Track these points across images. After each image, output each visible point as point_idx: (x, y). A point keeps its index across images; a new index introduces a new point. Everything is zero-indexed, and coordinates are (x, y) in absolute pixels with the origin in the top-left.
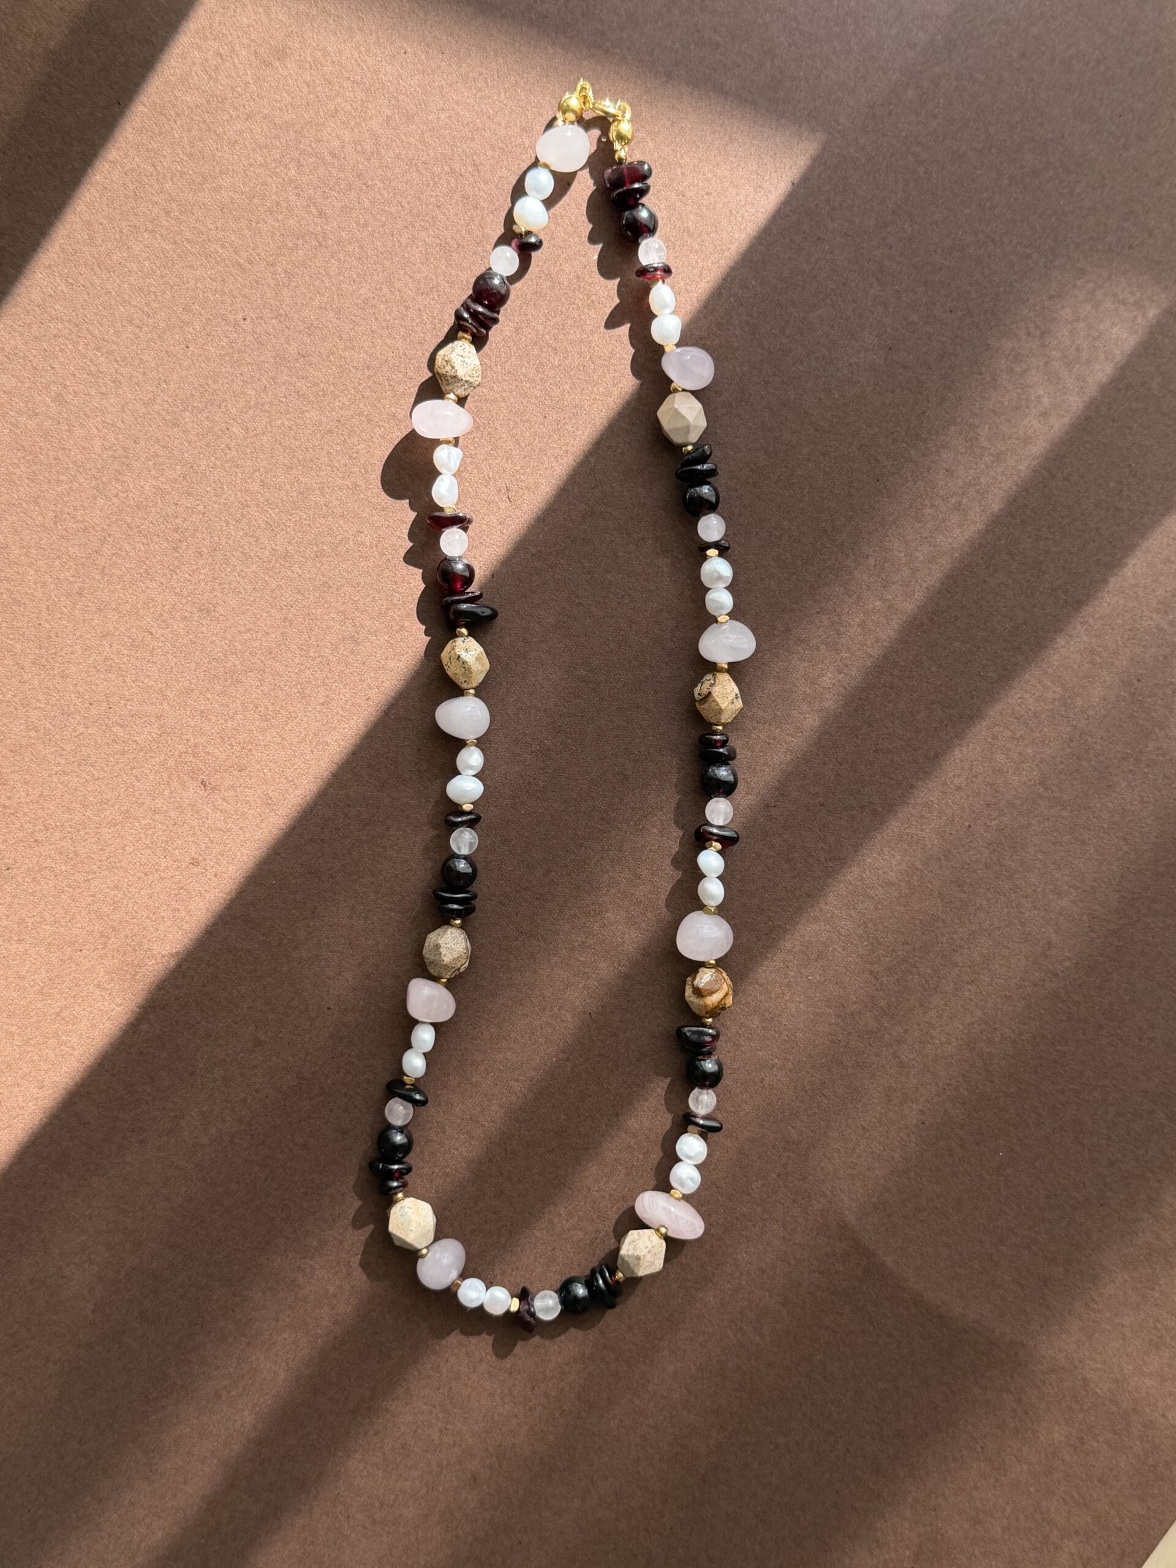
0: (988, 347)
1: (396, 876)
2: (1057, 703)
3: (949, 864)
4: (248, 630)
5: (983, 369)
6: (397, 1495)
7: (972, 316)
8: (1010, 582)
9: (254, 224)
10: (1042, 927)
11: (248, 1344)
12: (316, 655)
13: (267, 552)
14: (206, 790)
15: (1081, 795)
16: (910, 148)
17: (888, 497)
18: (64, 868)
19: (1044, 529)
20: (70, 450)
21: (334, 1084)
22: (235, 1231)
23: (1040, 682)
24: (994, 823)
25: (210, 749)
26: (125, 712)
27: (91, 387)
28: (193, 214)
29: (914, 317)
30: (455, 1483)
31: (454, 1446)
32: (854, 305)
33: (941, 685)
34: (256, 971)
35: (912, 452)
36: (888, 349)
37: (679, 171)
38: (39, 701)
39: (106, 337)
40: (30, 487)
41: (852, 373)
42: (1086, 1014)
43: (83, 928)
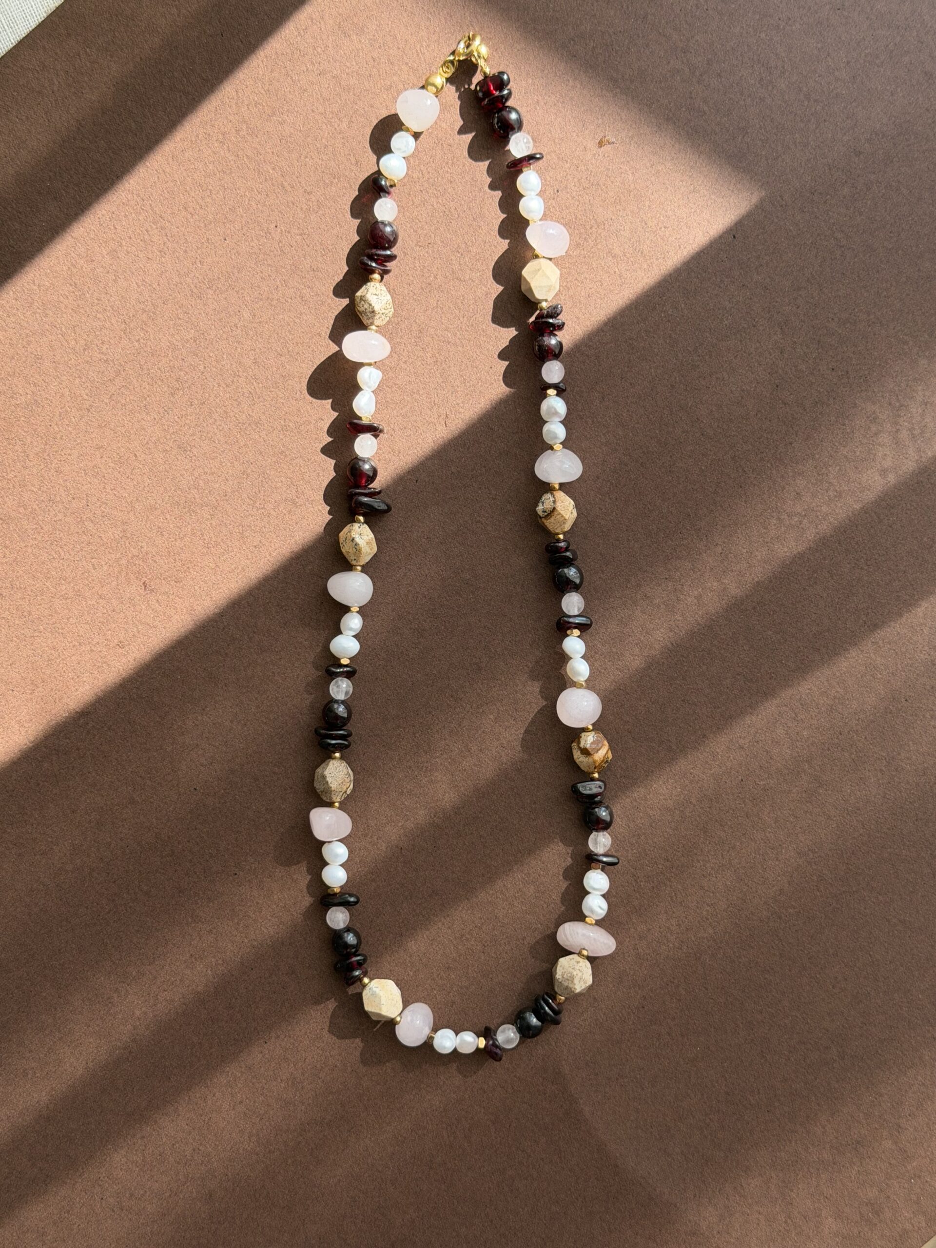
0: (855, 406)
1: (277, 698)
2: (837, 701)
3: (718, 805)
4: (212, 474)
5: (847, 422)
6: (146, 1192)
7: (848, 378)
8: (825, 595)
9: (303, 158)
10: (779, 876)
11: (61, 1039)
12: (262, 506)
13: (244, 416)
14: (145, 589)
15: (838, 779)
16: (834, 233)
17: (746, 502)
18: (17, 622)
19: (862, 560)
20: (111, 296)
21: (184, 850)
22: (74, 946)
23: (827, 681)
24: (762, 783)
25: (157, 558)
26: (99, 512)
27: (141, 251)
28: (257, 136)
29: (803, 367)
30: (195, 1194)
31: (201, 1164)
32: (758, 345)
33: (748, 662)
34: (145, 744)
35: (774, 472)
36: (775, 386)
37: (647, 203)
38: (33, 485)
39: (163, 215)
40: (72, 316)
41: (742, 398)
42: (796, 955)
43: (19, 673)
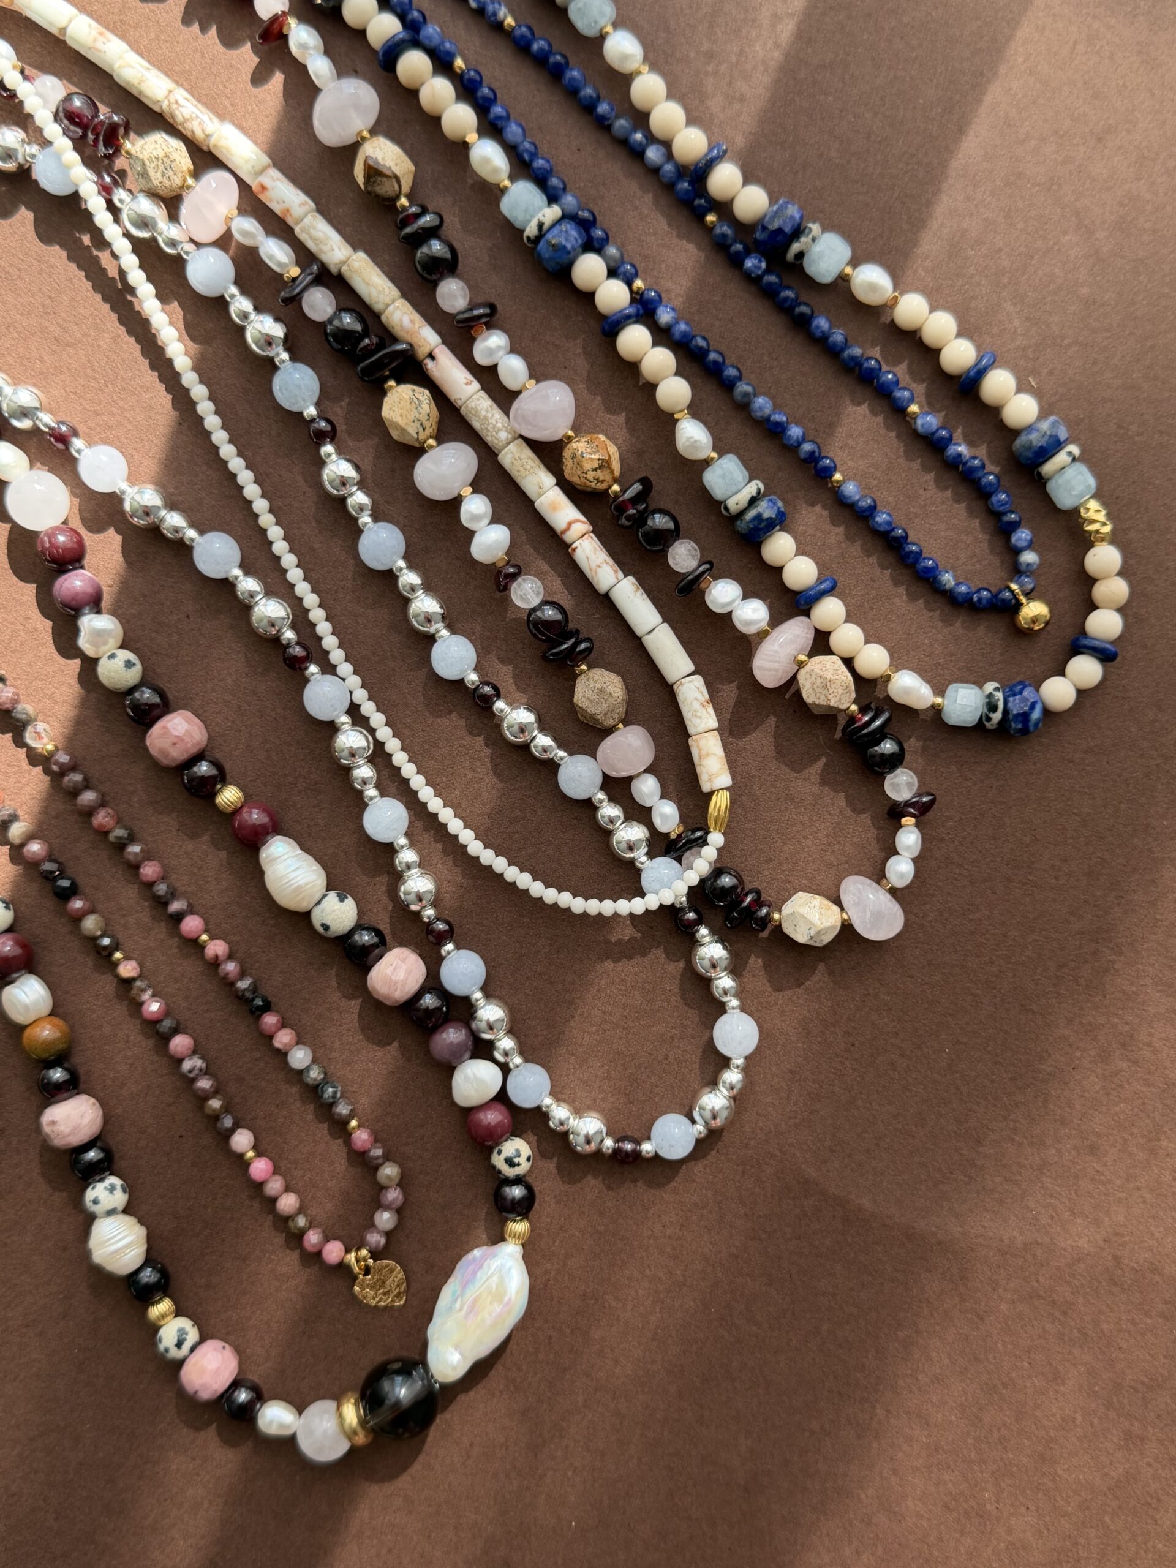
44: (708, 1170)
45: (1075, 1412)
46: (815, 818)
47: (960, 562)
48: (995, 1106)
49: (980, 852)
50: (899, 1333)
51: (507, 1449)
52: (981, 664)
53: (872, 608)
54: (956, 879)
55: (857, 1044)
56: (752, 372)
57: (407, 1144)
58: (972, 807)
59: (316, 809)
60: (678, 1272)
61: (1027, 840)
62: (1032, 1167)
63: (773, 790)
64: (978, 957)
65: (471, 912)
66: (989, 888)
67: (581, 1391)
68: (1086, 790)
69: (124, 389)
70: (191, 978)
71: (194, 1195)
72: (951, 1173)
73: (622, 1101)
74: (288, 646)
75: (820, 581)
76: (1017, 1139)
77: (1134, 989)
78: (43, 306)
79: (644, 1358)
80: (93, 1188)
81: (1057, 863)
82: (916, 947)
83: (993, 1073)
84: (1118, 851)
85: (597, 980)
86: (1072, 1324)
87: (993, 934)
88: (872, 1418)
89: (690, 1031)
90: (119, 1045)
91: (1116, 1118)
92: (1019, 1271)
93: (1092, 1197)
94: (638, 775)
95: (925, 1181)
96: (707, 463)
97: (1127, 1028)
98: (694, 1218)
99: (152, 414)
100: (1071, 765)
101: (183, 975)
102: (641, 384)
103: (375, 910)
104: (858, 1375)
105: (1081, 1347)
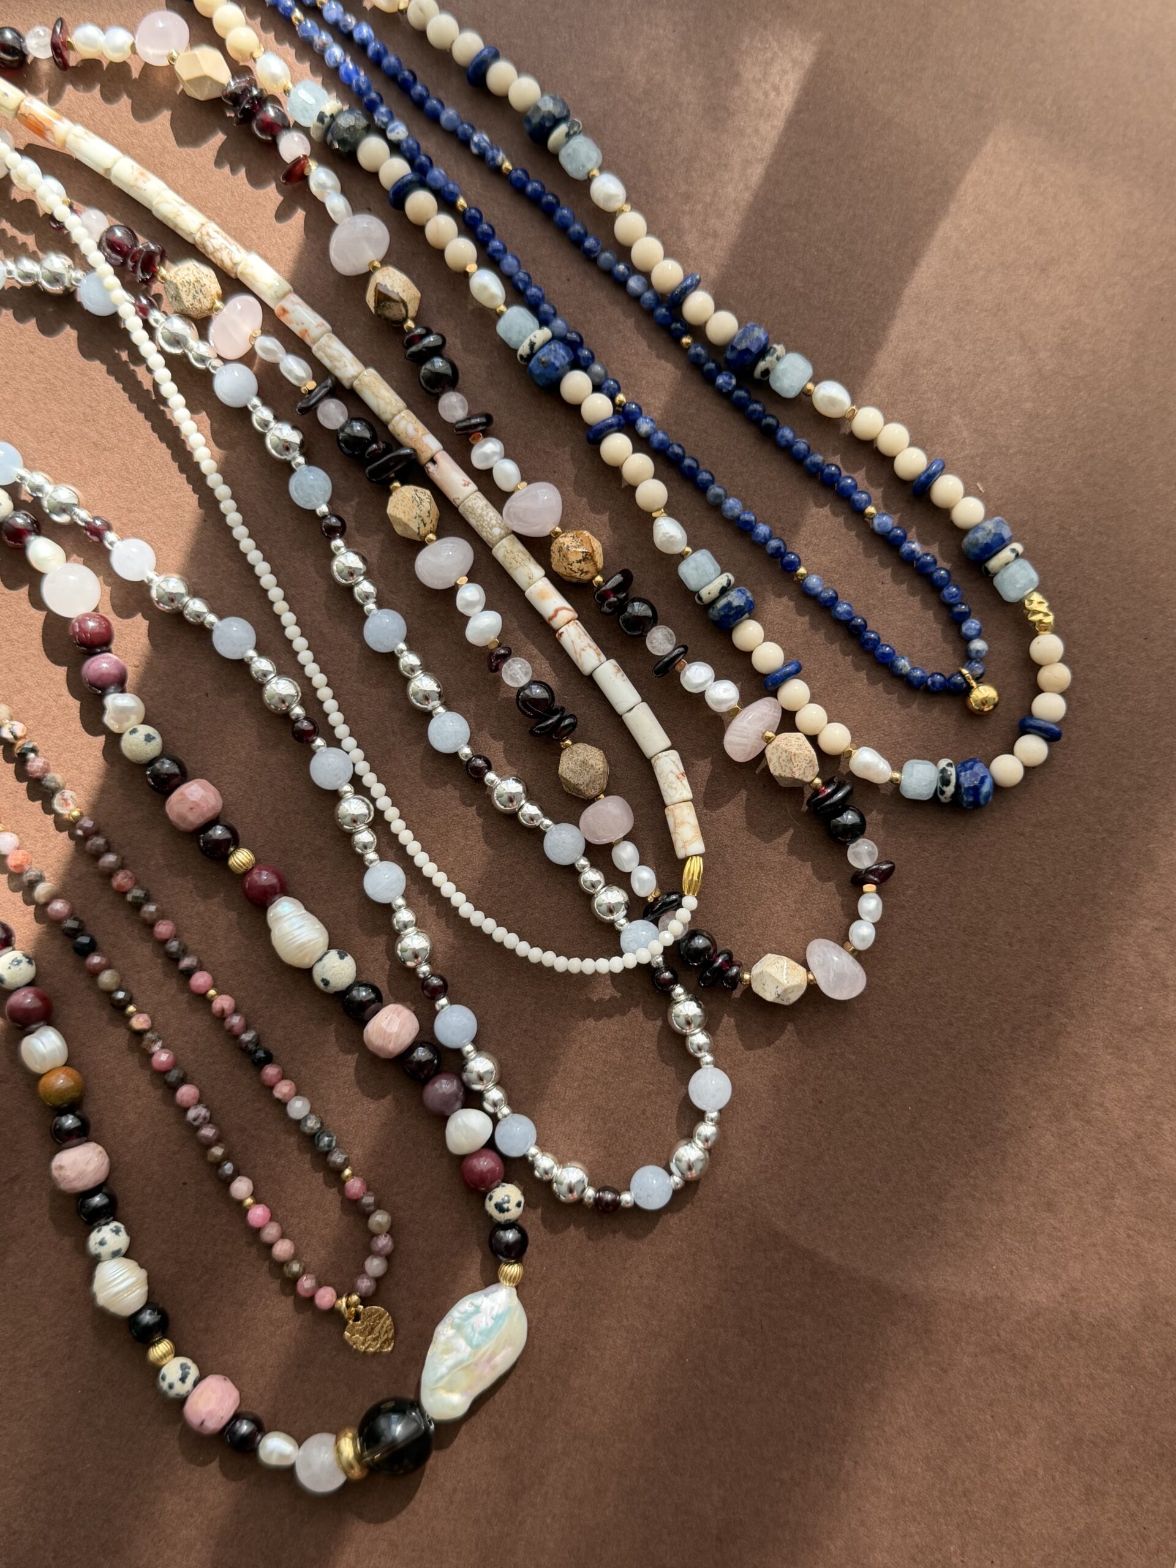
44: (683, 1222)
45: (1037, 1466)
46: (784, 885)
47: (916, 649)
48: (956, 1163)
49: (938, 918)
50: (866, 1385)
51: (489, 1494)
52: (937, 743)
53: (835, 692)
54: (916, 944)
55: (824, 1101)
56: (724, 477)
57: (397, 1194)
58: (931, 876)
59: (320, 873)
60: (654, 1322)
61: (982, 908)
62: (991, 1223)
63: (745, 858)
64: (937, 1018)
65: (462, 971)
66: (948, 954)
67: (560, 1439)
68: (1037, 862)
69: (155, 489)
70: (198, 1032)
71: (195, 1241)
72: (915, 1228)
73: (601, 1154)
74: (297, 720)
75: (786, 664)
76: (978, 1195)
77: (1085, 1051)
78: (84, 414)
79: (621, 1406)
80: (99, 1231)
81: (1011, 931)
82: (880, 1009)
83: (953, 1131)
84: (1067, 919)
85: (579, 1037)
86: (1033, 1378)
87: (951, 997)
88: (840, 1470)
89: (667, 1087)
90: (129, 1095)
91: (1071, 1175)
92: (981, 1325)
93: (1050, 1253)
94: (618, 842)
95: (890, 1235)
96: (682, 556)
97: (1080, 1088)
98: (670, 1269)
99: (180, 512)
100: (1022, 838)
101: (191, 1029)
102: (623, 486)
103: (372, 969)
104: (827, 1426)
105: (1041, 1401)
